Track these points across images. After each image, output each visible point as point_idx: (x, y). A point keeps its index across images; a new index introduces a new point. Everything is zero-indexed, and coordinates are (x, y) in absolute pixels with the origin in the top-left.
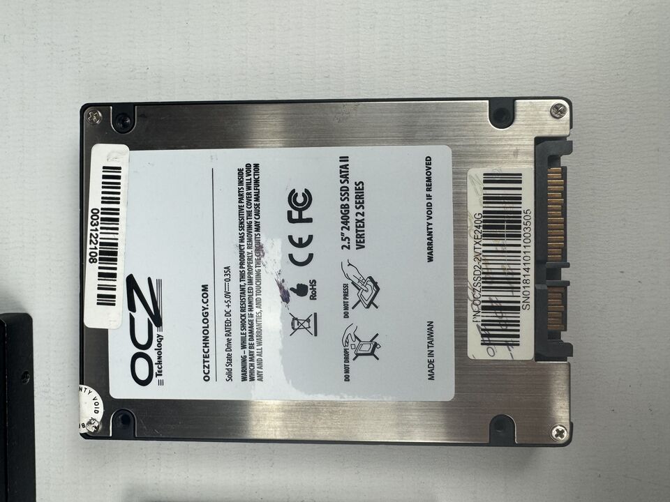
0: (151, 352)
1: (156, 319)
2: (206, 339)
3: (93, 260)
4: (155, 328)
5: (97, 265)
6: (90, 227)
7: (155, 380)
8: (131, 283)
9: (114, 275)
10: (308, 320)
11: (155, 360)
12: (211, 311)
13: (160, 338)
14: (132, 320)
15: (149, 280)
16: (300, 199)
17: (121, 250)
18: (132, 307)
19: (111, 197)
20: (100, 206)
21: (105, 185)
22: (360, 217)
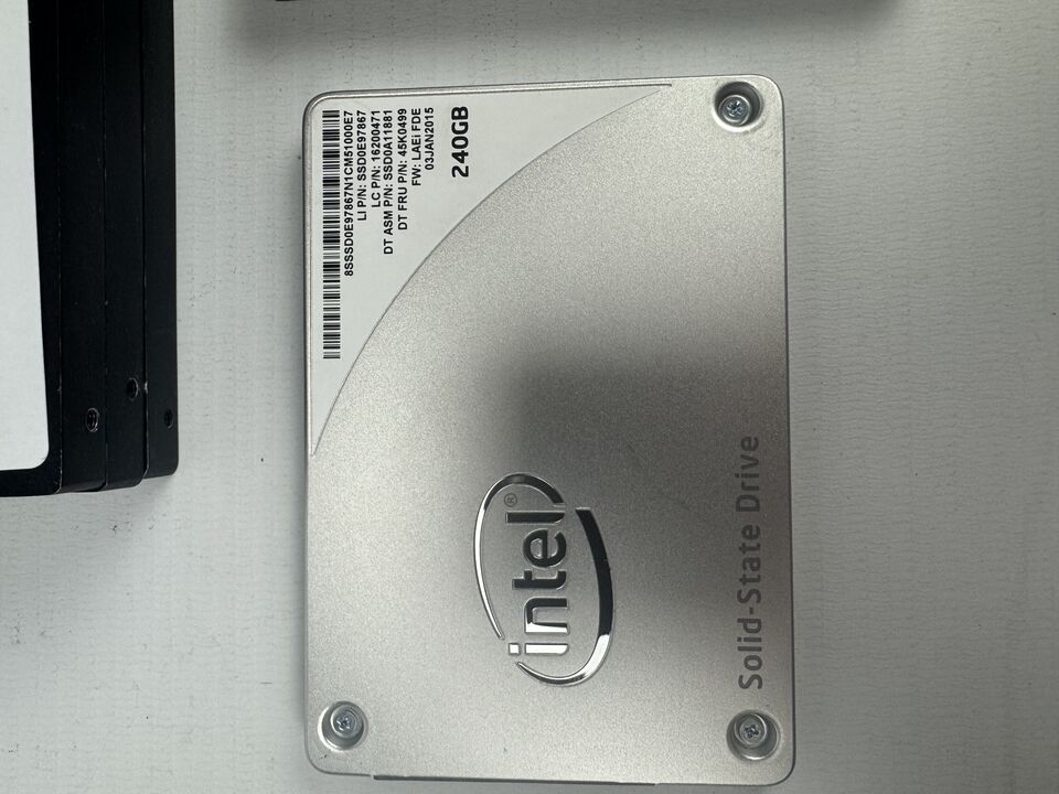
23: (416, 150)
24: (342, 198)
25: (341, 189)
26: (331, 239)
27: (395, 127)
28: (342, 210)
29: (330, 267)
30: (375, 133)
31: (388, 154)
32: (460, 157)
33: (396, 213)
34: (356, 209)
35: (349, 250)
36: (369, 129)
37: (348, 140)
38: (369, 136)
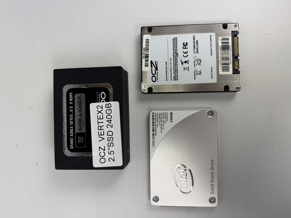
0: (156, 76)
1: (157, 69)
2: (166, 72)
3: (144, 58)
4: (156, 71)
5: (145, 59)
6: (143, 51)
7: (156, 81)
8: (152, 62)
9: (148, 61)
10: (187, 68)
11: (156, 77)
12: (167, 67)
13: (157, 73)
14: (152, 69)
15: (155, 61)
16: (185, 44)
17: (149, 56)
18: (152, 67)
19: (147, 45)
20: (145, 47)
21: (146, 43)
22: (197, 47)
23: (165, 118)
24: (155, 125)
25: (155, 124)
26: (153, 130)
27: (162, 115)
28: (155, 127)
29: (153, 134)
30: (159, 116)
31: (161, 119)
32: (171, 119)
33: (162, 127)
34: (157, 126)
35: (156, 132)
36: (158, 115)
37: (156, 117)
38: (158, 116)
